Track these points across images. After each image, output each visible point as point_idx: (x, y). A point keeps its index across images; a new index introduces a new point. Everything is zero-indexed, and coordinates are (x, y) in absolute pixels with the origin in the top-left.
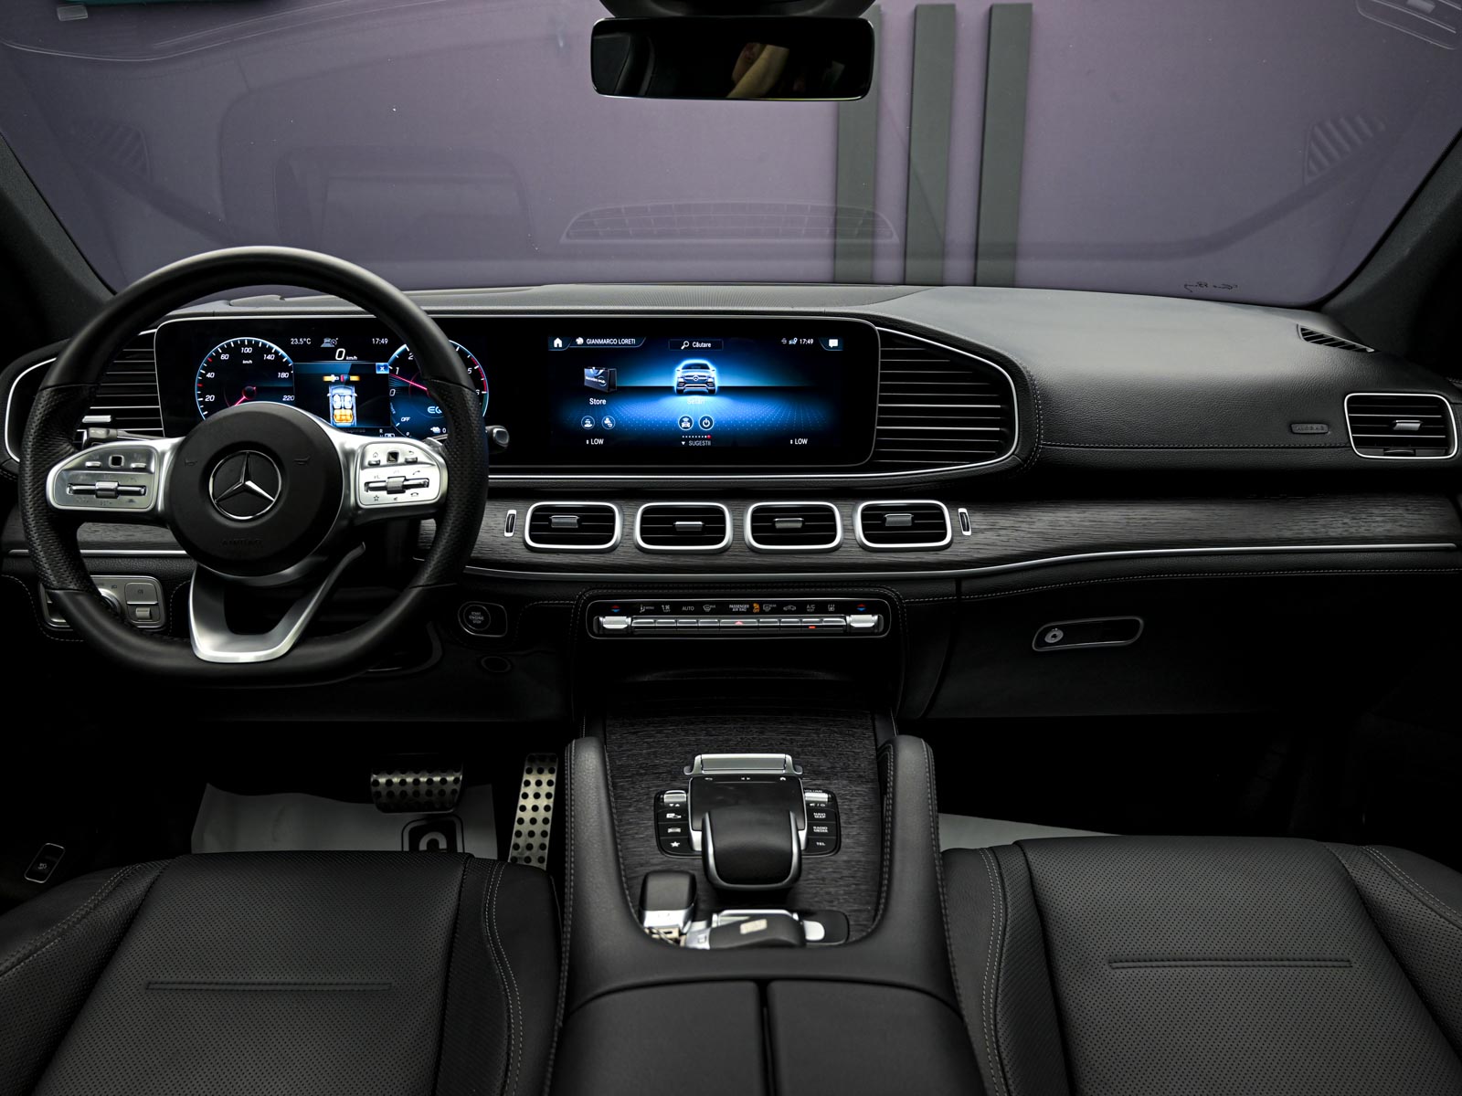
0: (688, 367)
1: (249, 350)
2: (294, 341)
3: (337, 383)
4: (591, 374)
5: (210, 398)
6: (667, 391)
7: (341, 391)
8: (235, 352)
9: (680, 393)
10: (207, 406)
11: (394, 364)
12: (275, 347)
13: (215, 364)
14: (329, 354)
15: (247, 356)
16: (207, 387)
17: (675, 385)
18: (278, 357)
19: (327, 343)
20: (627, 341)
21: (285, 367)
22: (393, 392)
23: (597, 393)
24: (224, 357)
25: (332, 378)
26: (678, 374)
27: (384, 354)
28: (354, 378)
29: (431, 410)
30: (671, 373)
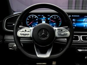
0: (85, 19)
1: (33, 16)
2: (38, 15)
3: (43, 21)
4: (74, 20)
5: (28, 22)
6: (83, 22)
7: (44, 21)
8: (31, 17)
9: (84, 22)
10: (28, 23)
11: (50, 18)
12: (36, 16)
13: (29, 18)
14: (42, 17)
15: (33, 17)
16: (28, 21)
17: (83, 21)
18: (36, 17)
19: (42, 16)
20: (78, 16)
21: (37, 19)
22: (50, 22)
23: (74, 22)
24: (30, 17)
25: (43, 20)
26: (84, 20)
27: (49, 17)
28: (45, 20)
29: (54, 24)
30: (83, 20)
